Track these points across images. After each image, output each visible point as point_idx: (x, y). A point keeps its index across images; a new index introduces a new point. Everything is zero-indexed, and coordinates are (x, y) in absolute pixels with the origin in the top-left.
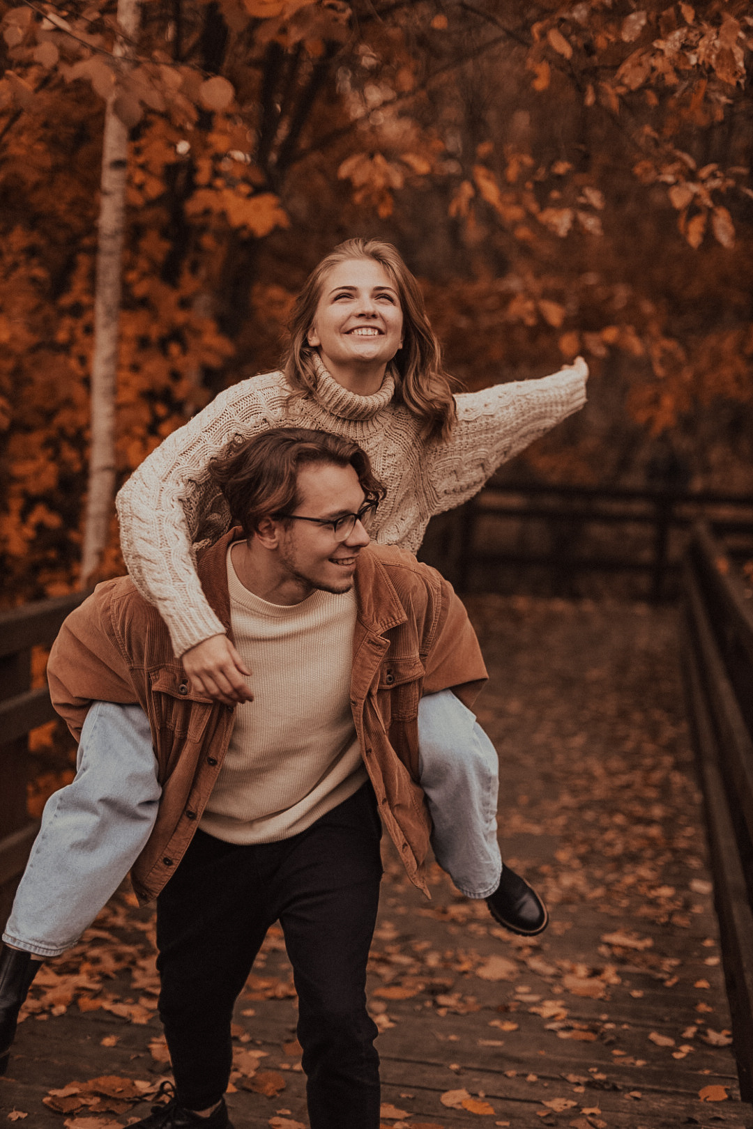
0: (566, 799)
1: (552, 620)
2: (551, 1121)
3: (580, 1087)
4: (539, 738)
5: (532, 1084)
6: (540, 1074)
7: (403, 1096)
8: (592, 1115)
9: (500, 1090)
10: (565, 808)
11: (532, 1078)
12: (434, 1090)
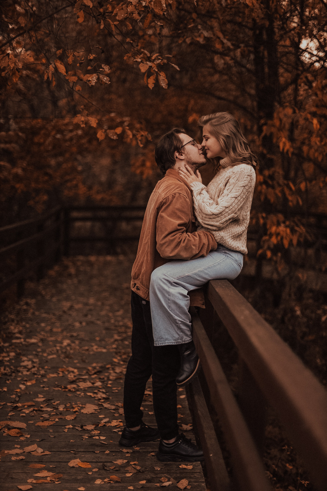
0: (116, 337)
1: (107, 264)
2: (117, 469)
3: (129, 454)
4: (103, 313)
5: (108, 454)
6: (111, 450)
7: (51, 466)
8: (135, 464)
9: (94, 459)
10: (116, 340)
11: (107, 452)
12: (65, 462)
